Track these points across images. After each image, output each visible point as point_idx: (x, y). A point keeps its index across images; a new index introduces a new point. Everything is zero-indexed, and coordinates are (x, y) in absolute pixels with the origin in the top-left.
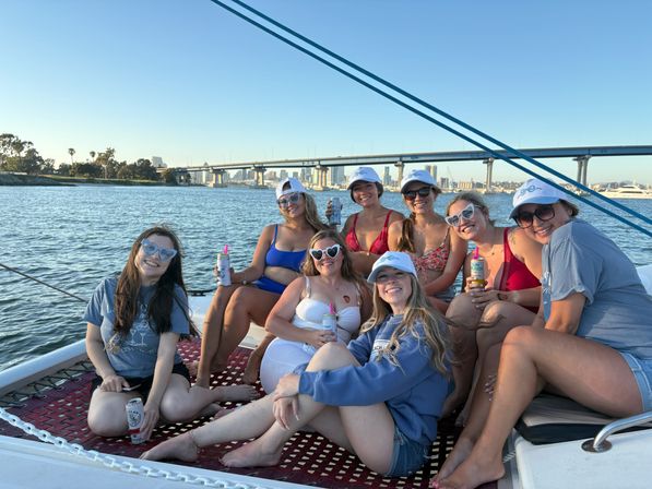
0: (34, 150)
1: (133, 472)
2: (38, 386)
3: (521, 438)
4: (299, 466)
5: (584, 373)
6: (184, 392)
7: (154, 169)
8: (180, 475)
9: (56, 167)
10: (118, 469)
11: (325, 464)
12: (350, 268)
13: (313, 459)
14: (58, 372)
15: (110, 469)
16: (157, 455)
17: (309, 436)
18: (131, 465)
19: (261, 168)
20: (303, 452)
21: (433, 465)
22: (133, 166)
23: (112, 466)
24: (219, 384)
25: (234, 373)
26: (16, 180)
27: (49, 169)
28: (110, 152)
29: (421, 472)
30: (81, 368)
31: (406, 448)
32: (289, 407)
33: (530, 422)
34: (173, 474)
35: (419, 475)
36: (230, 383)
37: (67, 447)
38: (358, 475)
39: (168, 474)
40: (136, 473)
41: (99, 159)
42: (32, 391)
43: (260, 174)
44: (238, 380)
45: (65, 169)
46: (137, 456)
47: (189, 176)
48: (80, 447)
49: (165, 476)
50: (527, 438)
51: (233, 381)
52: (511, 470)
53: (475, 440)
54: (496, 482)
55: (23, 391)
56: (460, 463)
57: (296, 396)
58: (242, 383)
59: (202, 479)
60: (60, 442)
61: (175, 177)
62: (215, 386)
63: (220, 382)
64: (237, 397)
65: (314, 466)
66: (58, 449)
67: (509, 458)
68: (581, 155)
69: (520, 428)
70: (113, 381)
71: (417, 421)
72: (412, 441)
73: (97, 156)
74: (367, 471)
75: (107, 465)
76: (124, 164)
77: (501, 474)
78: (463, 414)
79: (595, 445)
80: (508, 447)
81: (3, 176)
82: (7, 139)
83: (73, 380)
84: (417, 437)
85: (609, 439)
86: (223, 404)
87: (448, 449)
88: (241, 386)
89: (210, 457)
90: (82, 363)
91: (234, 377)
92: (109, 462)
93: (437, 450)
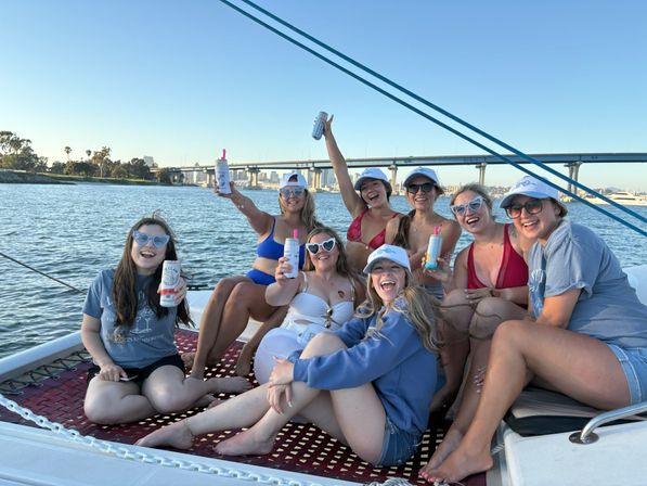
0: (29, 148)
1: (128, 458)
2: (34, 375)
3: (510, 430)
4: (292, 455)
5: (572, 365)
6: (179, 384)
7: (148, 168)
8: (175, 461)
9: (50, 165)
10: (115, 455)
11: (317, 453)
12: (345, 264)
13: (305, 449)
14: (55, 362)
15: (106, 454)
16: (152, 442)
17: (301, 427)
18: (127, 451)
19: (255, 170)
20: (296, 442)
21: (423, 456)
22: (128, 166)
23: (108, 451)
24: (213, 376)
25: (228, 366)
26: (16, 177)
27: (43, 167)
28: (106, 151)
29: (411, 463)
30: (76, 358)
31: (396, 438)
32: (282, 395)
33: (519, 414)
34: (168, 461)
35: (409, 466)
36: (223, 375)
37: (64, 433)
38: (349, 465)
39: (163, 460)
40: (131, 459)
41: (94, 158)
42: (28, 379)
43: (254, 175)
44: (232, 372)
45: (58, 167)
46: (132, 442)
47: (182, 176)
48: (77, 433)
49: (159, 461)
50: (515, 430)
51: (227, 373)
52: (499, 461)
53: (464, 432)
54: (484, 473)
55: (20, 380)
56: (449, 454)
57: (290, 384)
58: (235, 375)
59: (197, 466)
60: (57, 428)
61: (169, 177)
62: (209, 377)
63: (214, 374)
64: (230, 389)
65: (306, 455)
66: (55, 434)
67: (497, 450)
68: (573, 161)
69: (508, 419)
70: (112, 370)
71: (407, 412)
72: (402, 431)
73: (92, 155)
74: (358, 461)
75: (103, 450)
76: (118, 163)
77: (489, 466)
78: (453, 408)
79: (582, 438)
80: (496, 439)
81: (3, 173)
82: (5, 137)
83: (68, 370)
84: (407, 427)
85: (596, 431)
86: (216, 396)
87: (438, 441)
88: (235, 378)
89: (203, 445)
90: (78, 353)
91: (228, 370)
92: (106, 447)
93: (427, 442)
